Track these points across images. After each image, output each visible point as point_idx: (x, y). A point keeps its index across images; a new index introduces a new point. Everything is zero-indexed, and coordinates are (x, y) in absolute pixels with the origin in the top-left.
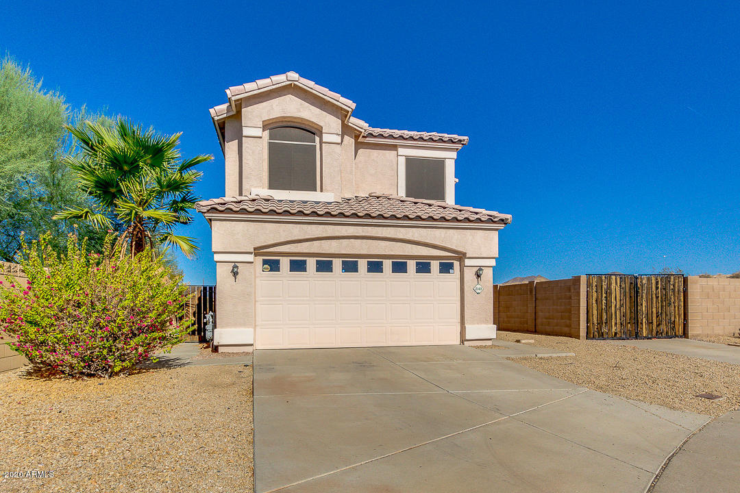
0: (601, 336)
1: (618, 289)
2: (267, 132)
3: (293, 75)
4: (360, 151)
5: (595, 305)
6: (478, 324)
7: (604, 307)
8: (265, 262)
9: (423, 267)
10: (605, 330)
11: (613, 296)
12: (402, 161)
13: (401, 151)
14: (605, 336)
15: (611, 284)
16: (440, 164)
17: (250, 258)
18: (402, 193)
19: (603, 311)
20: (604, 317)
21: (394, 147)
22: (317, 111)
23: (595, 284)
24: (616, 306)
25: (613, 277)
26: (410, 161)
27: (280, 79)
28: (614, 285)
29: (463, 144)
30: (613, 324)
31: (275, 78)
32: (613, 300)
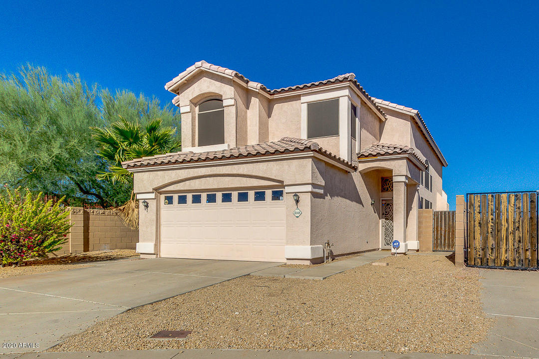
0: (484, 264)
1: (511, 209)
2: (197, 109)
3: (201, 63)
5: (477, 228)
7: (490, 230)
8: (166, 198)
9: (260, 196)
10: (491, 256)
11: (504, 218)
12: (304, 107)
13: (304, 99)
14: (491, 264)
15: (500, 203)
16: (335, 102)
17: (152, 196)
18: (304, 135)
19: (490, 235)
20: (491, 242)
21: (298, 97)
22: (218, 84)
23: (477, 204)
24: (507, 229)
25: (504, 196)
26: (311, 106)
27: (192, 70)
28: (503, 207)
29: (349, 81)
30: (503, 250)
31: (189, 69)
32: (504, 222)
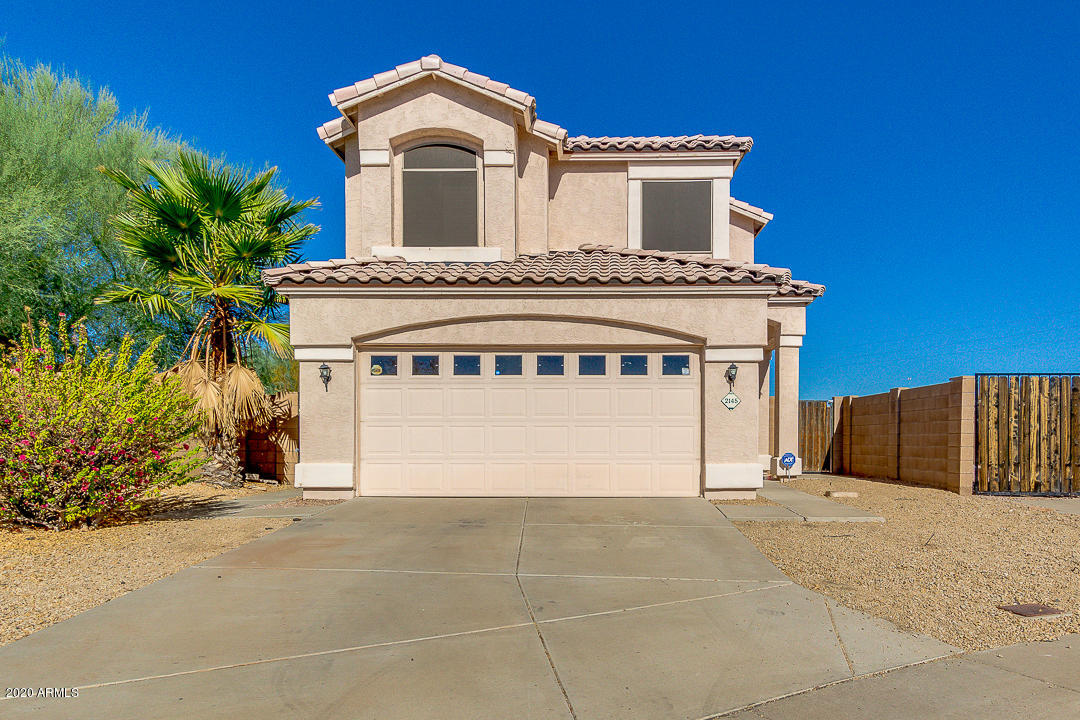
0: (1006, 489)
1: (1044, 401)
2: (399, 159)
3: (433, 61)
4: (566, 177)
5: (993, 431)
6: (729, 461)
7: (1012, 434)
8: (375, 360)
9: (634, 365)
10: (1014, 477)
11: (1034, 413)
12: (636, 188)
13: (634, 171)
14: (1015, 489)
15: (1028, 391)
16: (704, 188)
17: (348, 354)
18: (635, 244)
19: (1012, 442)
20: (1014, 452)
21: (622, 166)
22: (475, 115)
23: (993, 392)
24: (1039, 432)
25: (1035, 379)
26: (650, 189)
27: (411, 70)
28: (1034, 396)
29: (741, 151)
30: (1033, 466)
31: (403, 69)
32: (1034, 422)
